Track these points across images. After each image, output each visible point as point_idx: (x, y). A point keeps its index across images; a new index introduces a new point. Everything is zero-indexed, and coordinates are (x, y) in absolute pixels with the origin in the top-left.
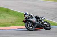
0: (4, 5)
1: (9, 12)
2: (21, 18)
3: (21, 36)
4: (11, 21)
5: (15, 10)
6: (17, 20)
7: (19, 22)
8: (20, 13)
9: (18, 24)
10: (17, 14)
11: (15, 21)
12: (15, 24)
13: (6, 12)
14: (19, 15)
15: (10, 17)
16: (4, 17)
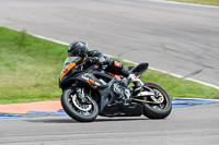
0: (9, 19)
1: (27, 48)
4: (34, 82)
5: (49, 39)
12: (52, 94)
13: (17, 46)
15: (29, 67)
16: (7, 65)
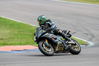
2: (18, 31)
3: (18, 63)
5: (7, 18)
6: (12, 35)
7: (13, 38)
8: (16, 22)
9: (13, 43)
10: (11, 25)
11: (7, 38)
12: (8, 43)
14: (13, 27)
